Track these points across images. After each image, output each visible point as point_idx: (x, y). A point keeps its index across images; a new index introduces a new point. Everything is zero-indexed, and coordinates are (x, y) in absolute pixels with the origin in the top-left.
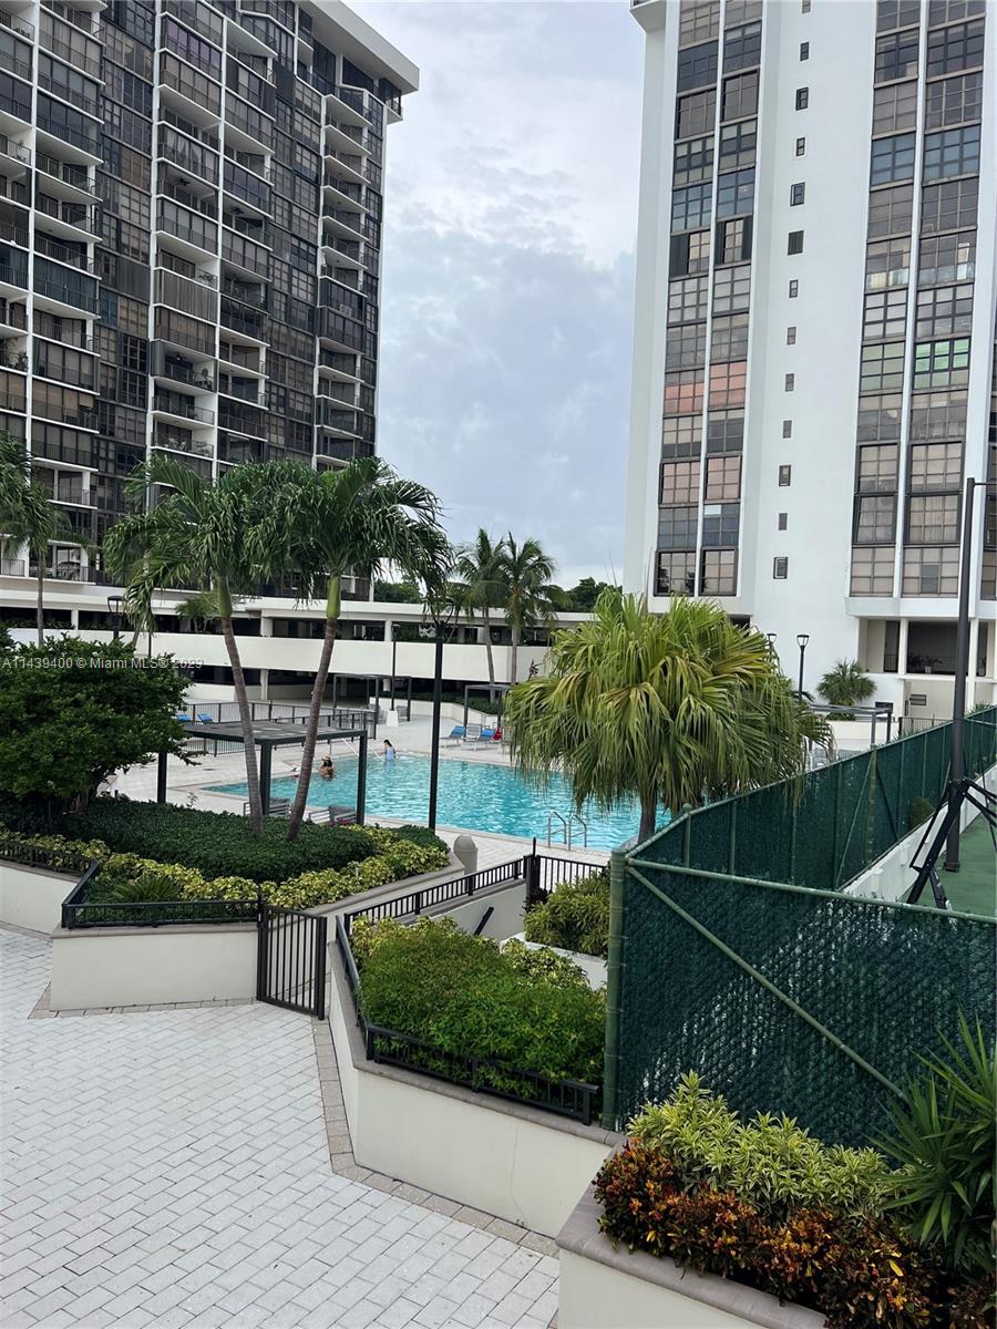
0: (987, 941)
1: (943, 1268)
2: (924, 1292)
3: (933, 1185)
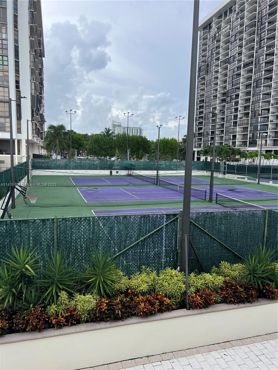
0: (18, 225)
1: (11, 312)
2: (6, 320)
3: (7, 292)
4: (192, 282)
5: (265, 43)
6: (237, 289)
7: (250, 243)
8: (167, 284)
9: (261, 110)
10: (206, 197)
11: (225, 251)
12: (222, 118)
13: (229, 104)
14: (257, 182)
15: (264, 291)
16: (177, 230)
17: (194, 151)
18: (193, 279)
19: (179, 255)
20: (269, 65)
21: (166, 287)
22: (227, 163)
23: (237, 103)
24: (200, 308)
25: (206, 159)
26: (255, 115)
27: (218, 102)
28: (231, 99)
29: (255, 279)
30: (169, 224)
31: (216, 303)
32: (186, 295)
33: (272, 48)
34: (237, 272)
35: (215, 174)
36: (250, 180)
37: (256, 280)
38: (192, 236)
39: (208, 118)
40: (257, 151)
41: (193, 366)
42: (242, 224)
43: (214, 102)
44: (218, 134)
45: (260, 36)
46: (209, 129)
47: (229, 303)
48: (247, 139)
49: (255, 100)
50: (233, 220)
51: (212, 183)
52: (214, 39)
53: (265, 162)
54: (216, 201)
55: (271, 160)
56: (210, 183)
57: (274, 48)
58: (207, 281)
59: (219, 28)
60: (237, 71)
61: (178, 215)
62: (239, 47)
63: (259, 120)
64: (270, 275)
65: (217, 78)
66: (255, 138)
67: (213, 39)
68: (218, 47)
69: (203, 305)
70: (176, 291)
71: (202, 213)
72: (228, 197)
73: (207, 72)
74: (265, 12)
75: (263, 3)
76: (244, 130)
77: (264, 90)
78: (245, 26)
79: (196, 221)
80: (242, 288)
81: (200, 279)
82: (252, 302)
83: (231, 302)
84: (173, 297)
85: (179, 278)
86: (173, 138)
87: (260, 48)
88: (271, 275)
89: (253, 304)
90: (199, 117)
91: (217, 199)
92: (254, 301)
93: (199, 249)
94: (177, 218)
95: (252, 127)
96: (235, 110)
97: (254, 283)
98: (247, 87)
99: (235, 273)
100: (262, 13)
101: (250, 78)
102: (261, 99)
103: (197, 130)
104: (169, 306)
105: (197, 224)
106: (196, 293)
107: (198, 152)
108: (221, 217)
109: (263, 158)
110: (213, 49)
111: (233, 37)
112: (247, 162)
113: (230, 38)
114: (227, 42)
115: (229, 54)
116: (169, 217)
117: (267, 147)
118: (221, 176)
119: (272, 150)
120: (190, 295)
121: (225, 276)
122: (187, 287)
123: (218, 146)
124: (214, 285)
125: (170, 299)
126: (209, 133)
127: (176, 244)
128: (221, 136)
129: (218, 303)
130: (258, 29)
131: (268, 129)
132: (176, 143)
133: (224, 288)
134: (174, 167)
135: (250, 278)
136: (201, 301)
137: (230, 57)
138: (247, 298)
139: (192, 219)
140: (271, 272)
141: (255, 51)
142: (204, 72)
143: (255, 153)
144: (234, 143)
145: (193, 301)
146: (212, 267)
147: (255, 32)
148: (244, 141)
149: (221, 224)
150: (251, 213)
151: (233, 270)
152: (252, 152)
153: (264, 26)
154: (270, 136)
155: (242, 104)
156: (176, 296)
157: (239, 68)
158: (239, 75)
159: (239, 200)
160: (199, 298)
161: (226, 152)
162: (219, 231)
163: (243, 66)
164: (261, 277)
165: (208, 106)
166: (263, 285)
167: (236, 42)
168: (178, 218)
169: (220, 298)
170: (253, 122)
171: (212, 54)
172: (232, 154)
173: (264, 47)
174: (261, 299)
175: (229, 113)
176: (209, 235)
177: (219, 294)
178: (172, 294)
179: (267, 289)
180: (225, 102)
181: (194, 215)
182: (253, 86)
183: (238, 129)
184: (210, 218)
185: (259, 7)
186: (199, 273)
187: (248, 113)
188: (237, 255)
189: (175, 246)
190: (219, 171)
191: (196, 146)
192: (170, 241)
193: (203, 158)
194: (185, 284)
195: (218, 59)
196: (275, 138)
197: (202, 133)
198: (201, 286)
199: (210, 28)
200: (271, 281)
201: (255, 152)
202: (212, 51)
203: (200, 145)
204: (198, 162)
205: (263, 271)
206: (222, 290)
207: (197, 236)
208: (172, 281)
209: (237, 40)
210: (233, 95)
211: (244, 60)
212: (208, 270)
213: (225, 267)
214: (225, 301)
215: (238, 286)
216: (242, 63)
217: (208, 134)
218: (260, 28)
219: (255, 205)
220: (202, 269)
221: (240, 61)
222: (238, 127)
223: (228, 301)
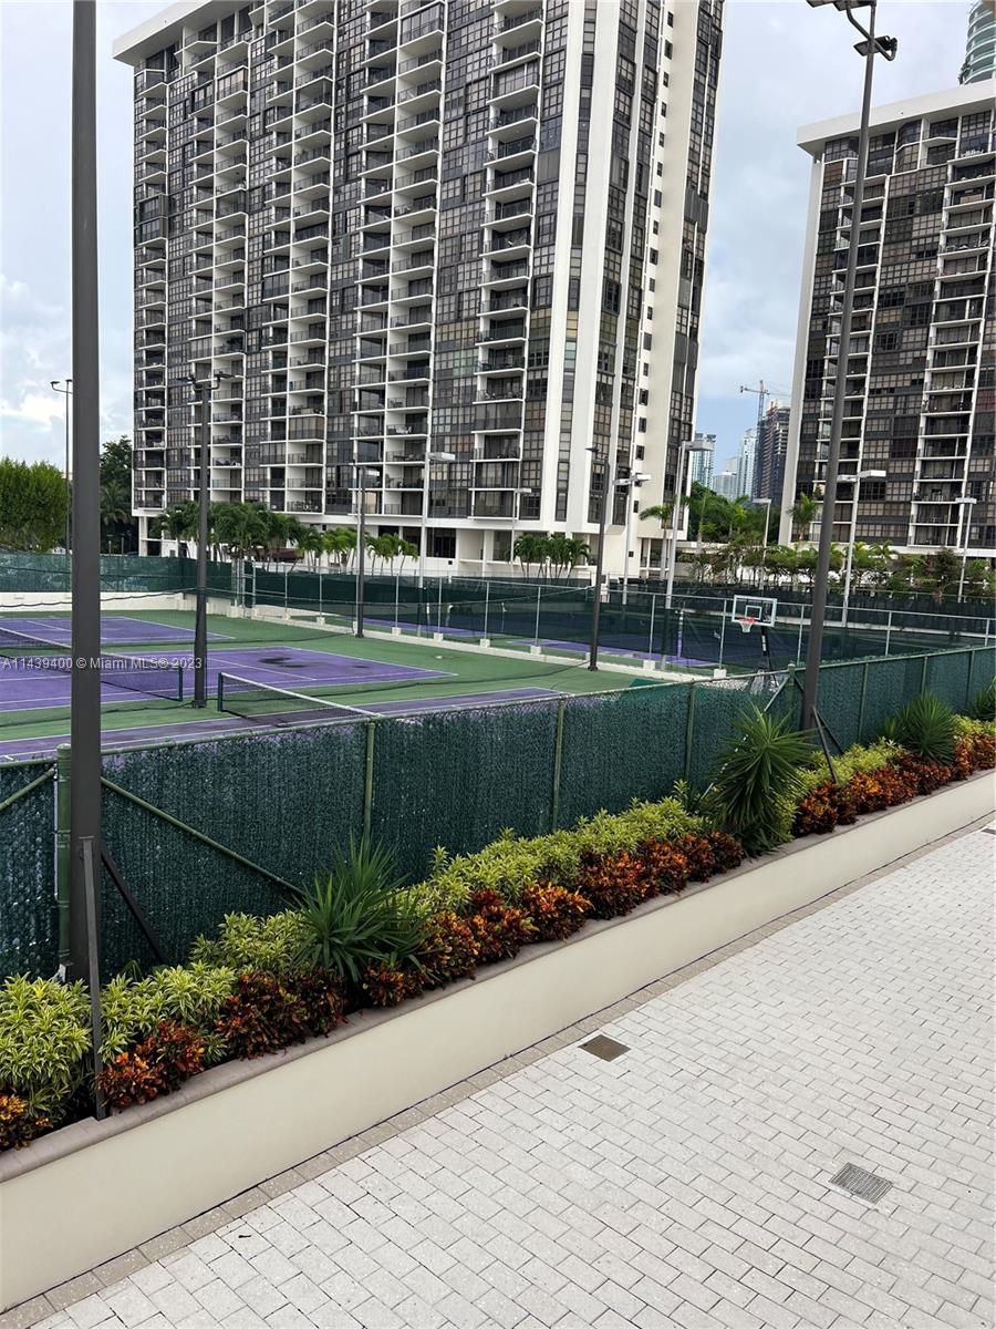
4: (115, 1009)
5: (363, 168)
6: (280, 998)
7: (322, 834)
8: (11, 1043)
9: (361, 390)
10: (181, 691)
11: (237, 876)
12: (233, 405)
13: (254, 356)
14: (356, 630)
15: (365, 986)
16: (53, 827)
17: (137, 518)
18: (120, 997)
19: (63, 919)
20: (378, 243)
21: (9, 1054)
22: (258, 565)
23: (281, 357)
24: (150, 1099)
25: (183, 548)
26: (341, 407)
27: (215, 344)
28: (262, 341)
29: (335, 954)
30: (15, 806)
31: (209, 1064)
32: (93, 1066)
33: (383, 188)
34: (282, 942)
35: (212, 607)
36: (332, 624)
37: (337, 958)
38: (113, 839)
39: (181, 400)
40: (352, 529)
41: (127, 1316)
42: (294, 774)
43: (200, 342)
44: (222, 462)
45: (346, 139)
46: (189, 440)
47: (253, 1053)
48: (320, 486)
49: (338, 353)
50: (263, 766)
51: (201, 638)
52: (189, 110)
53: (378, 566)
54: (220, 700)
55: (395, 558)
56: (197, 638)
57: (391, 189)
58: (175, 996)
59: (206, 74)
60: (278, 243)
61: (51, 765)
62: (278, 159)
63: (356, 425)
64: (381, 929)
65: (207, 256)
66: (346, 484)
67: (185, 107)
68: (206, 143)
69: (159, 1087)
70: (51, 1058)
71: (151, 750)
72: (261, 684)
73: (171, 228)
74: (358, 59)
75: (352, 25)
76: (310, 453)
77: (365, 326)
78: (295, 89)
79: (128, 782)
80: (294, 993)
81: (145, 995)
82: (329, 1031)
83: (260, 1050)
84: (37, 1086)
85: (63, 1007)
86: (43, 464)
87: (347, 179)
88: (384, 929)
89: (333, 1037)
90: (147, 392)
91: (220, 693)
92: (334, 1027)
93: (143, 885)
94: (50, 780)
95: (335, 445)
96: (277, 382)
97: (333, 967)
98: (314, 306)
99: (273, 945)
100: (349, 57)
101: (318, 277)
102: (358, 355)
103: (144, 439)
104: (21, 1123)
105: (130, 794)
106: (130, 1048)
107: (150, 520)
108: (218, 758)
109: (373, 552)
110: (189, 148)
111: (257, 119)
112: (325, 563)
113: (246, 120)
114: (237, 132)
115: (244, 179)
116: (12, 779)
117: (383, 514)
118: (235, 611)
119: (398, 527)
120: (108, 1060)
121: (240, 965)
122: (97, 1035)
123: (220, 506)
124: (201, 1002)
125: (23, 1095)
126: (190, 455)
127: (48, 878)
128: (232, 470)
129: (216, 1064)
130: (339, 111)
131: (382, 456)
132: (58, 485)
133: (236, 1008)
134: (54, 579)
135: (322, 952)
136: (153, 1074)
137: (251, 190)
138: (311, 1024)
139: (111, 777)
140: (384, 919)
141: (331, 187)
142: (156, 226)
143: (346, 534)
144: (278, 497)
145: (125, 1081)
146: (195, 940)
147: (330, 119)
148: (312, 492)
149: (218, 783)
150: (321, 737)
151: (267, 939)
152: (338, 529)
153: (356, 105)
154: (389, 481)
155: (299, 364)
156: (50, 1080)
157: (282, 234)
158: (283, 258)
159: (298, 695)
160: (144, 1065)
161: (250, 527)
162: (213, 809)
163: (296, 231)
164: (353, 944)
165: (179, 354)
166: (361, 968)
167: (267, 139)
168: (52, 777)
169: (223, 1045)
170: (336, 429)
171: (185, 164)
172: (271, 535)
173: (360, 179)
174: (352, 1015)
175: (256, 391)
176: (178, 828)
177: (219, 1032)
178: (34, 1074)
179: (371, 978)
180: (241, 349)
181: (120, 762)
182: (331, 307)
183: (289, 448)
184: (179, 765)
185: (341, 34)
186: (145, 971)
187: (318, 399)
188: (279, 884)
189: (45, 887)
190: (230, 594)
191: (142, 502)
192: (22, 873)
193: (169, 547)
194: (89, 1024)
195: (207, 187)
196: (404, 487)
197: (161, 453)
198: (150, 1019)
199: (174, 64)
200: (385, 948)
201: (345, 529)
202: (184, 152)
203: (157, 497)
204: (154, 560)
205: (360, 923)
206: (228, 1015)
207: (133, 839)
208: (32, 1024)
209: (272, 133)
210: (267, 327)
211: (296, 211)
212: (180, 955)
213: (239, 931)
214: (241, 1049)
215: (281, 991)
216: (292, 219)
217: (184, 458)
218: (343, 109)
219: (347, 707)
220: (157, 955)
221: (283, 209)
222: (287, 441)
223: (250, 1048)
